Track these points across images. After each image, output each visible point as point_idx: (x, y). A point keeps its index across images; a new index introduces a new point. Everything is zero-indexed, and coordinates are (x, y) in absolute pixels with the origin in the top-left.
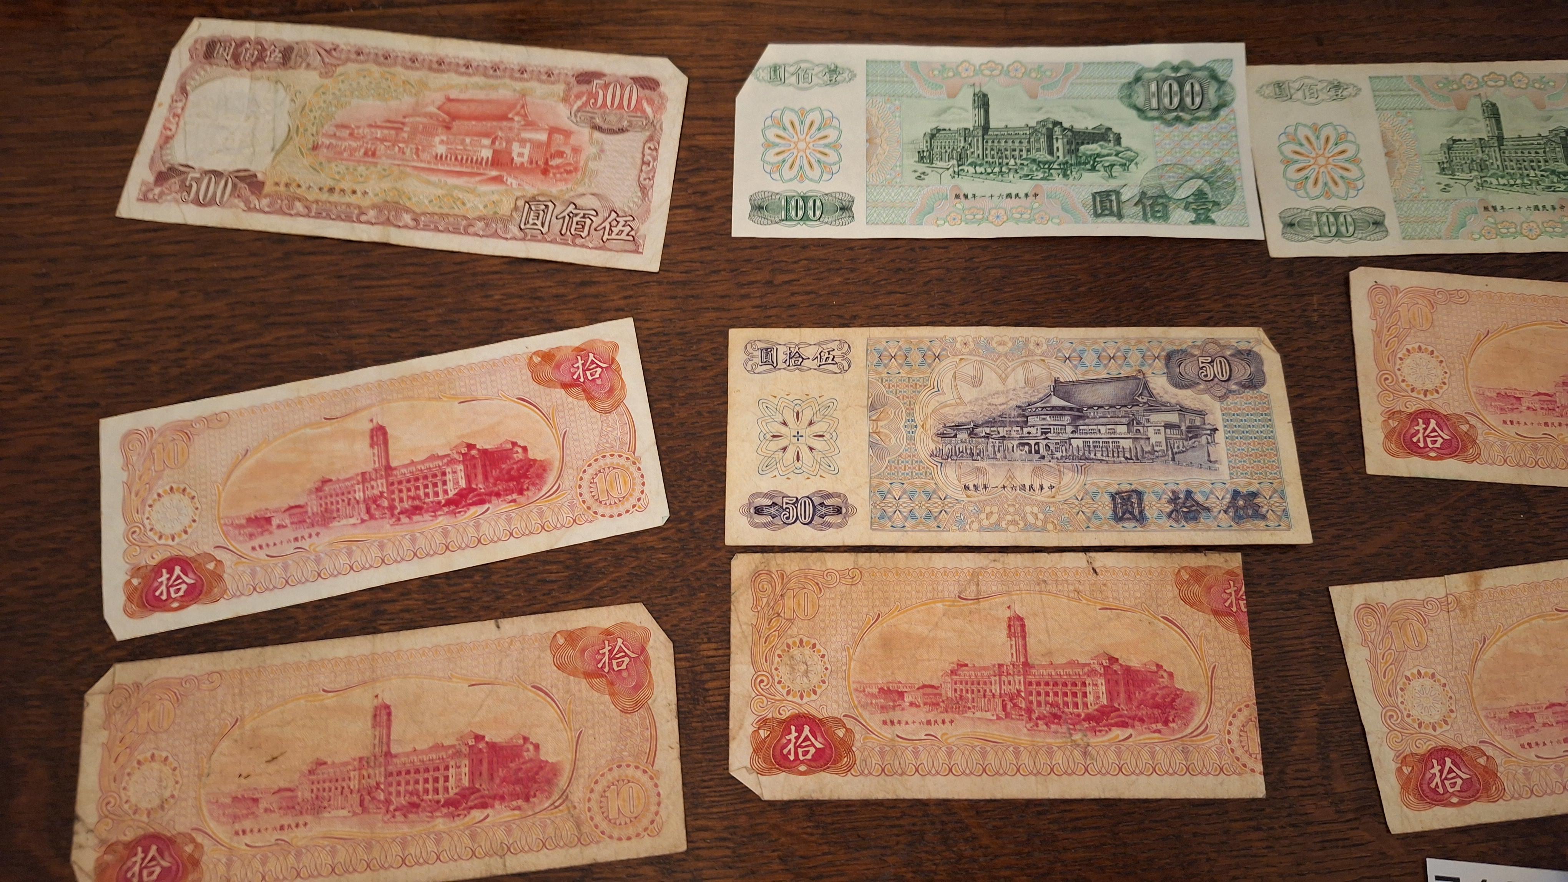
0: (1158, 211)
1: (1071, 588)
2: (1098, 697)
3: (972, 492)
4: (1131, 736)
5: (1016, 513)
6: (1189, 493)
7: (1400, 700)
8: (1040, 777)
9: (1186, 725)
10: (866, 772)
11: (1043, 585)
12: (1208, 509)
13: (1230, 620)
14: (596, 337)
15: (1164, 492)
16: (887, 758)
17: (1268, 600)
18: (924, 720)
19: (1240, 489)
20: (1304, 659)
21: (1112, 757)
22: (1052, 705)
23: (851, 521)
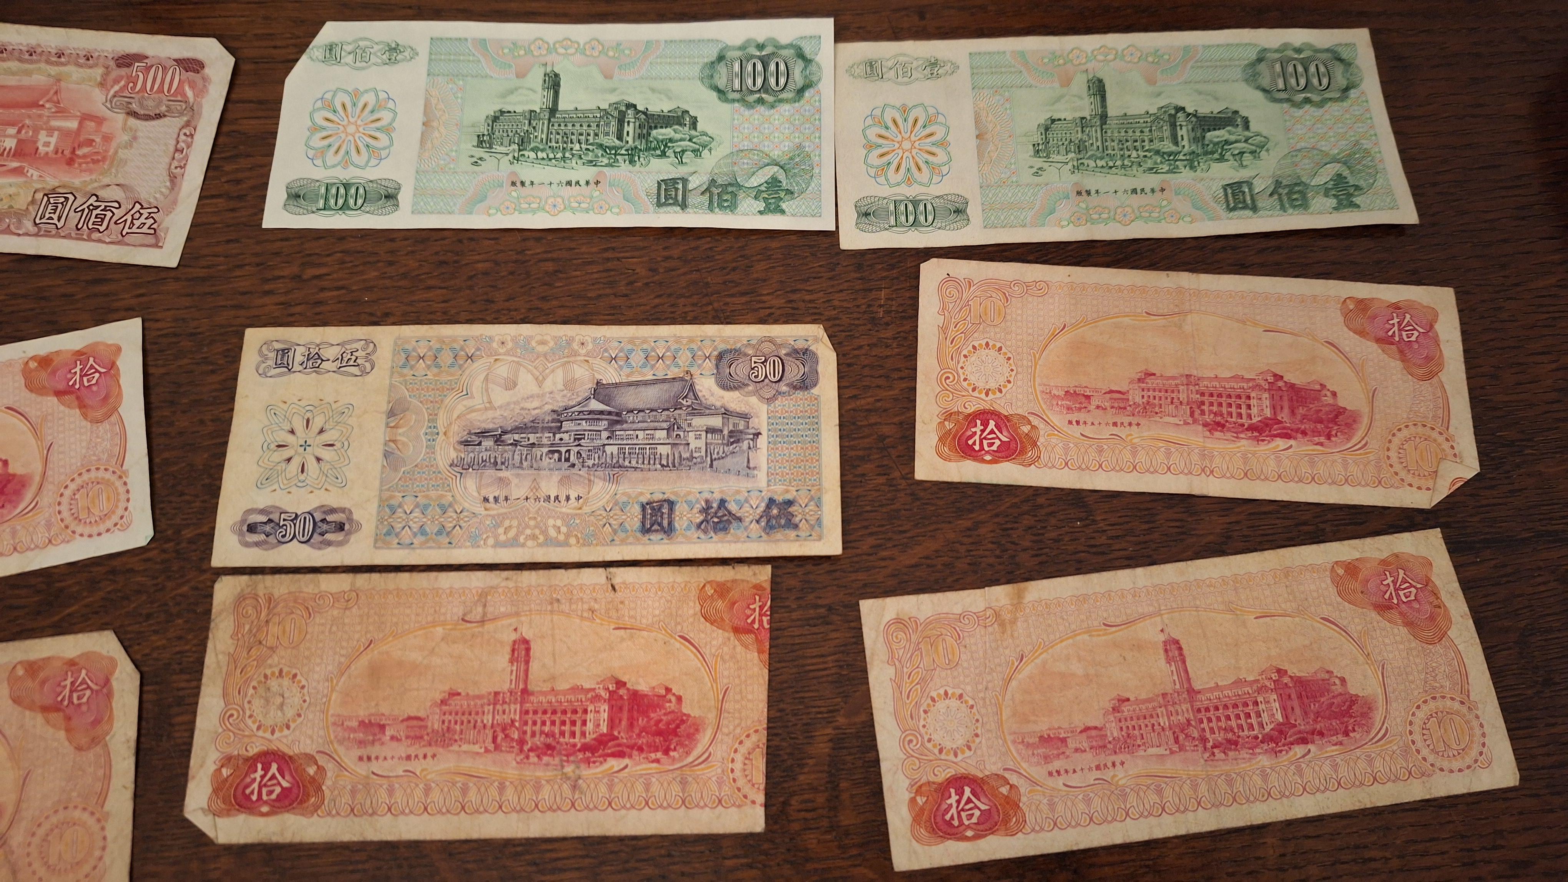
0: (726, 201)
1: (586, 606)
2: (599, 725)
3: (492, 504)
4: (626, 767)
5: (536, 527)
6: (723, 502)
7: (922, 723)
8: (523, 815)
9: (688, 753)
10: (334, 812)
11: (556, 605)
12: (740, 519)
13: (749, 638)
14: (99, 340)
15: (698, 501)
16: (359, 796)
17: (794, 615)
18: (404, 755)
19: (776, 497)
20: (824, 679)
21: (603, 789)
22: (547, 735)
23: (353, 538)
